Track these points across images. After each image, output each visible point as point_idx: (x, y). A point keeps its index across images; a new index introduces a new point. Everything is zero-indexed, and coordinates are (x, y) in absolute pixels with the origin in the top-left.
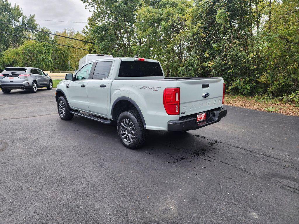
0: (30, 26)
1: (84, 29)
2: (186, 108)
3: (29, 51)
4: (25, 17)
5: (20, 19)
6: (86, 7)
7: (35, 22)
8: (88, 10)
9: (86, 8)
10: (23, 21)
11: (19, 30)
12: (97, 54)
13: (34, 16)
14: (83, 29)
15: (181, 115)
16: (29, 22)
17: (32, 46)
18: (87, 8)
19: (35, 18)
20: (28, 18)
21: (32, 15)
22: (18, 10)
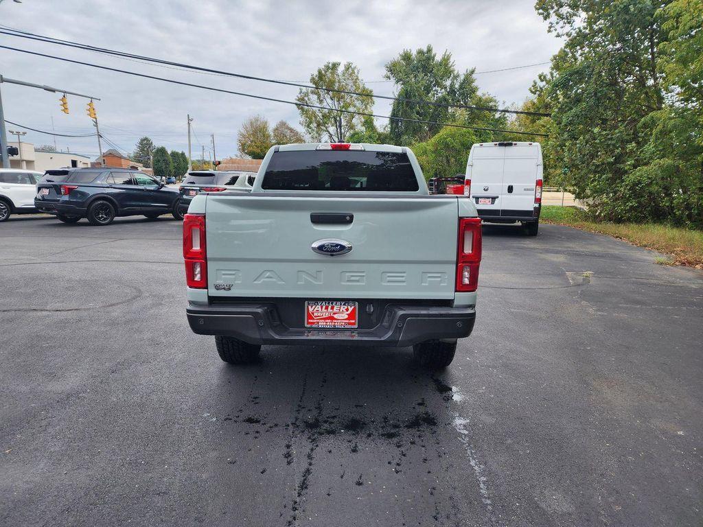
0: (463, 94)
1: (536, 83)
2: (234, 274)
3: (447, 146)
4: (456, 77)
5: (448, 83)
6: (550, 27)
7: (474, 84)
8: (555, 33)
9: (549, 31)
10: (452, 85)
11: (442, 104)
12: (497, 143)
13: (473, 72)
14: (533, 84)
15: (213, 292)
16: (461, 87)
17: (453, 136)
18: (552, 29)
19: (474, 76)
20: (462, 77)
21: (470, 69)
22: (446, 65)
